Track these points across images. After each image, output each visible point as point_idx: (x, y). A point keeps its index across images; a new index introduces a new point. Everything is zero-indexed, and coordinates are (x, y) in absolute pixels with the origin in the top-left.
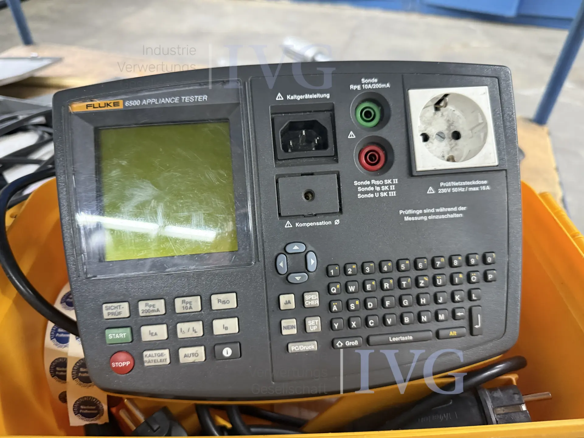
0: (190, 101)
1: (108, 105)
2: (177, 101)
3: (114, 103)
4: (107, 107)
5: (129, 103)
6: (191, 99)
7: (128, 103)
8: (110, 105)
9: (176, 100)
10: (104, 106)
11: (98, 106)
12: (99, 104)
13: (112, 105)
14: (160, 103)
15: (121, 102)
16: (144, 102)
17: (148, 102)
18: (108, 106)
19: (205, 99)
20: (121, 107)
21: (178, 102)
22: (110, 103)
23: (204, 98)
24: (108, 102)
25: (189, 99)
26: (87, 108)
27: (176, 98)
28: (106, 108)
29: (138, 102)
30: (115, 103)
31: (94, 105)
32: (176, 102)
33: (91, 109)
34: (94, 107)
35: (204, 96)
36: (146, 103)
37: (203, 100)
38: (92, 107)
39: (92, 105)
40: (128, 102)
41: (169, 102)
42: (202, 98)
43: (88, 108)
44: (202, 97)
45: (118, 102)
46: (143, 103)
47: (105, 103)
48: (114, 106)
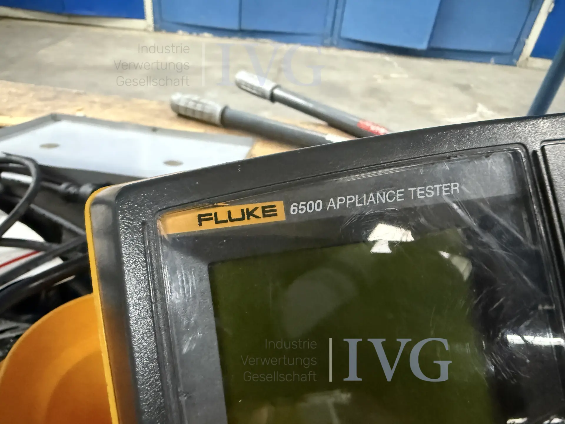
0: (426, 197)
1: (250, 214)
2: (400, 198)
3: (263, 208)
4: (249, 218)
5: (298, 207)
6: (427, 191)
7: (296, 208)
8: (255, 213)
9: (398, 195)
10: (240, 216)
11: (227, 218)
12: (229, 212)
13: (259, 213)
14: (365, 204)
15: (280, 206)
16: (331, 204)
17: (339, 203)
18: (251, 217)
19: (455, 190)
20: (281, 217)
21: (403, 199)
22: (256, 209)
23: (453, 188)
24: (251, 207)
25: (423, 192)
26: (200, 225)
27: (398, 191)
28: (246, 222)
29: (319, 204)
30: (266, 209)
31: (216, 214)
32: (398, 200)
33: (209, 226)
34: (217, 222)
35: (452, 184)
36: (336, 204)
37: (452, 193)
38: (213, 221)
39: (213, 216)
40: (296, 204)
41: (384, 201)
42: (448, 189)
43: (203, 223)
44: (450, 187)
45: (274, 206)
46: (329, 205)
47: (243, 210)
48: (264, 216)
